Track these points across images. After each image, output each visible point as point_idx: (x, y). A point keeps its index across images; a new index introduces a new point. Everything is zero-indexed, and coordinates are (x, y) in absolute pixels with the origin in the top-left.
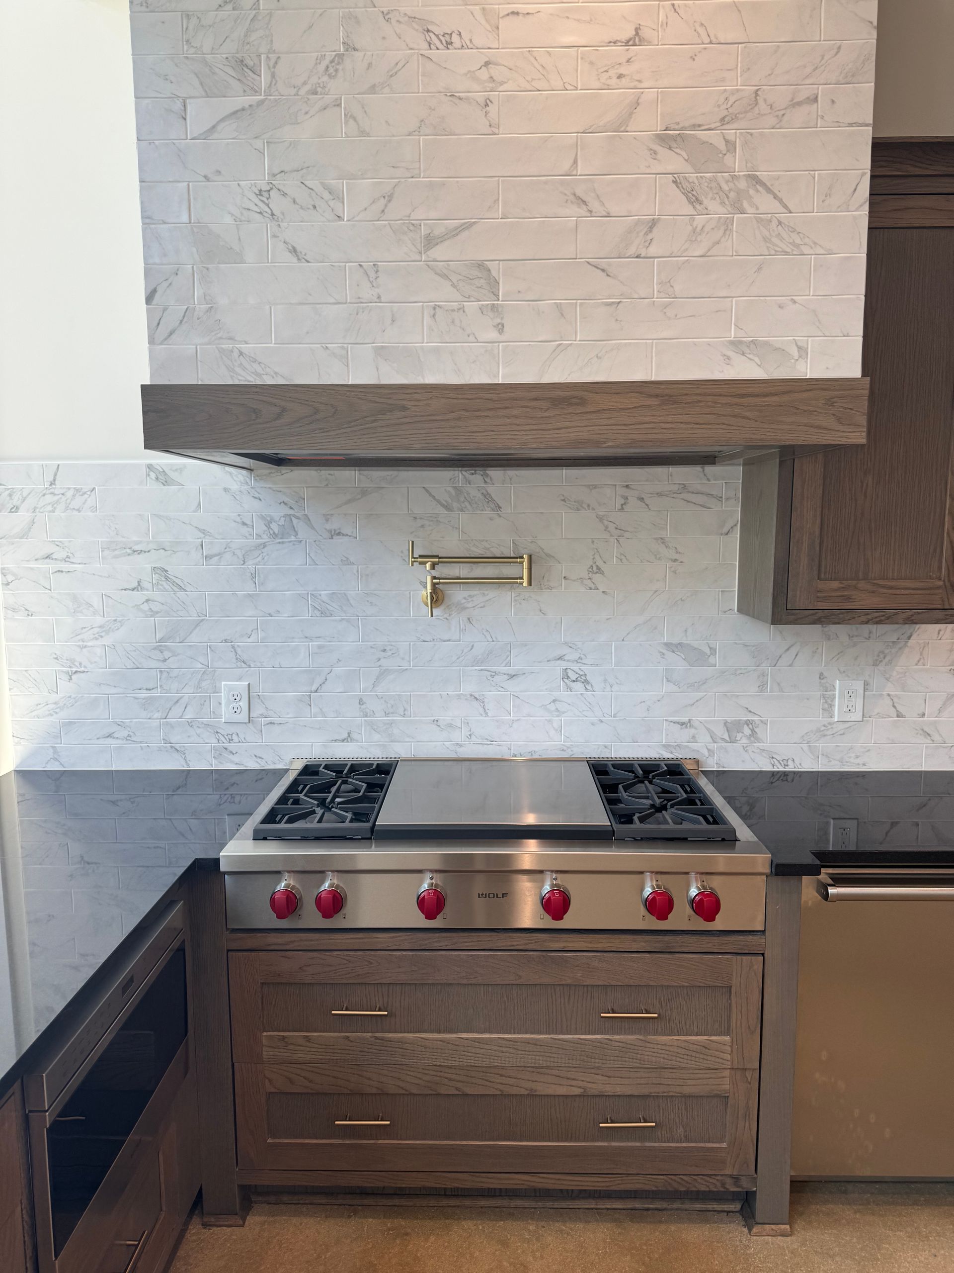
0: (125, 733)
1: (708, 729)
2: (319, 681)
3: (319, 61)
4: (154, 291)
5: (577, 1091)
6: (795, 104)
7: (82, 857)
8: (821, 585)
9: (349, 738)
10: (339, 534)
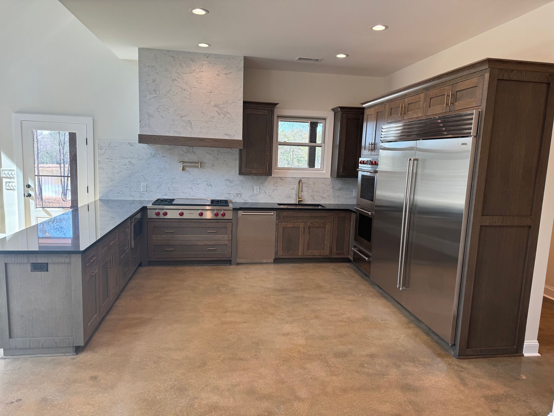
0: (122, 193)
1: (233, 195)
2: (160, 184)
3: (166, 91)
4: (141, 121)
5: (204, 244)
6: (232, 103)
7: (112, 217)
8: (246, 169)
9: (166, 195)
10: (165, 157)
